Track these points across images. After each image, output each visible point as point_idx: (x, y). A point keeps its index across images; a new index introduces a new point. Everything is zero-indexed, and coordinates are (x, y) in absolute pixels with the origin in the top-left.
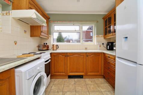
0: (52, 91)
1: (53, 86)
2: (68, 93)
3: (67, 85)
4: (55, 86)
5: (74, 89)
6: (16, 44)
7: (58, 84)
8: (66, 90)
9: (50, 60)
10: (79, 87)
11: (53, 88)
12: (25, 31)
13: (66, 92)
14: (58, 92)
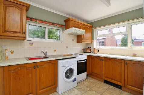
0: (84, 84)
1: (87, 82)
2: (94, 92)
3: (98, 86)
4: (88, 83)
5: (102, 92)
6: (67, 48)
7: (92, 83)
8: (93, 89)
9: (85, 61)
10: (108, 93)
11: (87, 83)
12: (73, 40)
13: (93, 90)
14: (87, 87)
